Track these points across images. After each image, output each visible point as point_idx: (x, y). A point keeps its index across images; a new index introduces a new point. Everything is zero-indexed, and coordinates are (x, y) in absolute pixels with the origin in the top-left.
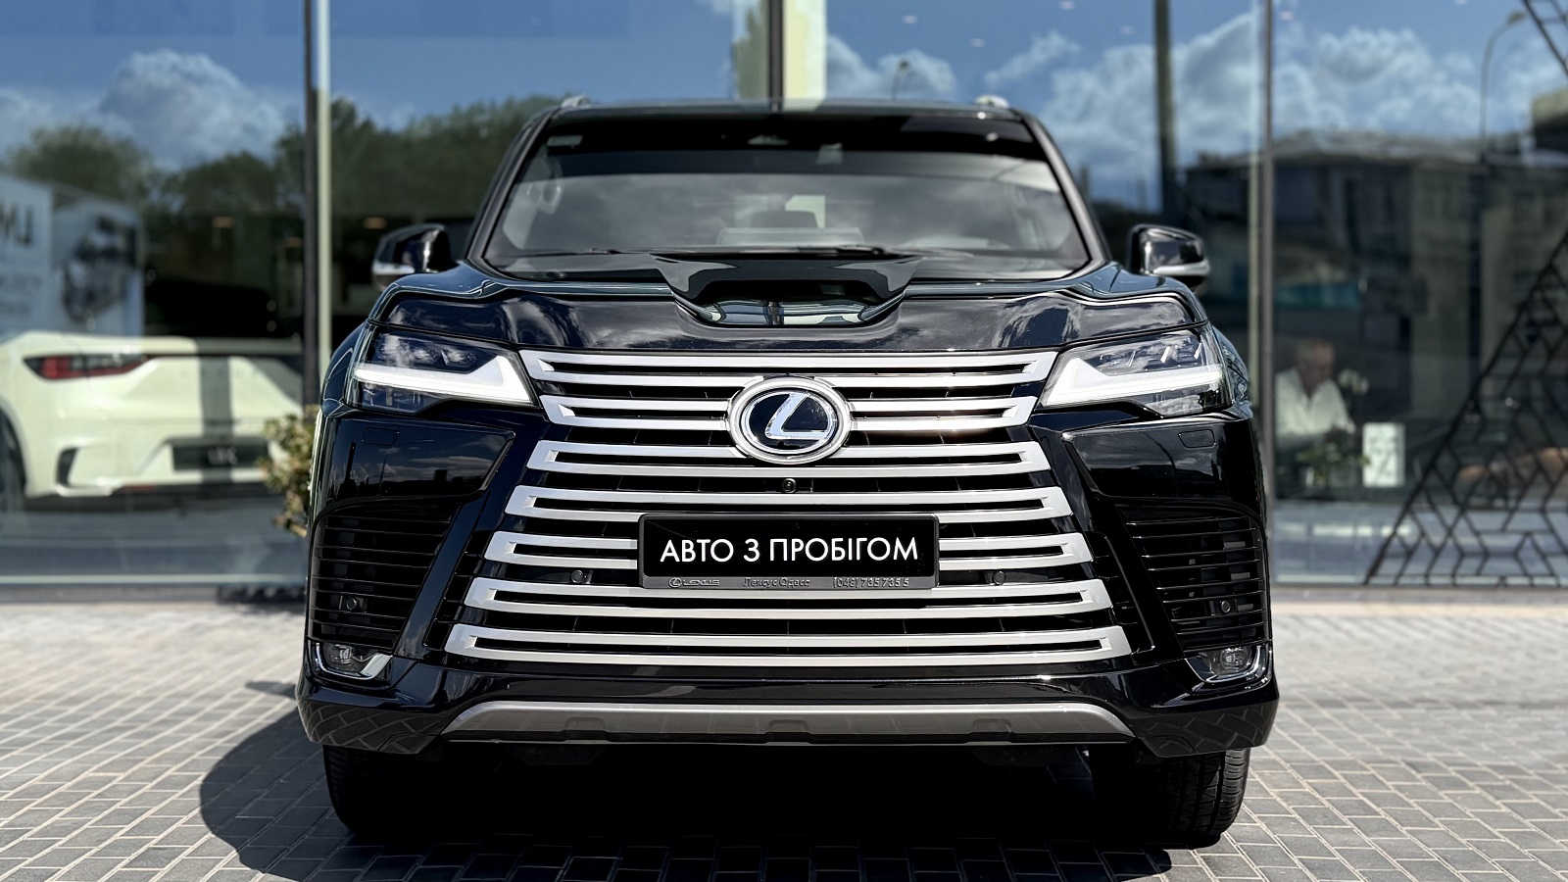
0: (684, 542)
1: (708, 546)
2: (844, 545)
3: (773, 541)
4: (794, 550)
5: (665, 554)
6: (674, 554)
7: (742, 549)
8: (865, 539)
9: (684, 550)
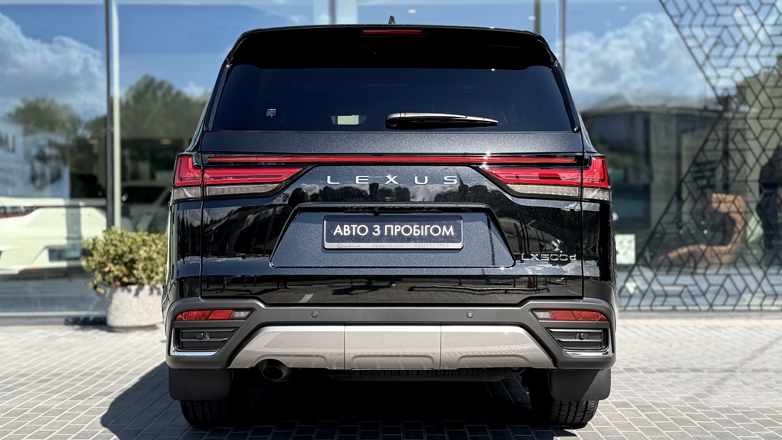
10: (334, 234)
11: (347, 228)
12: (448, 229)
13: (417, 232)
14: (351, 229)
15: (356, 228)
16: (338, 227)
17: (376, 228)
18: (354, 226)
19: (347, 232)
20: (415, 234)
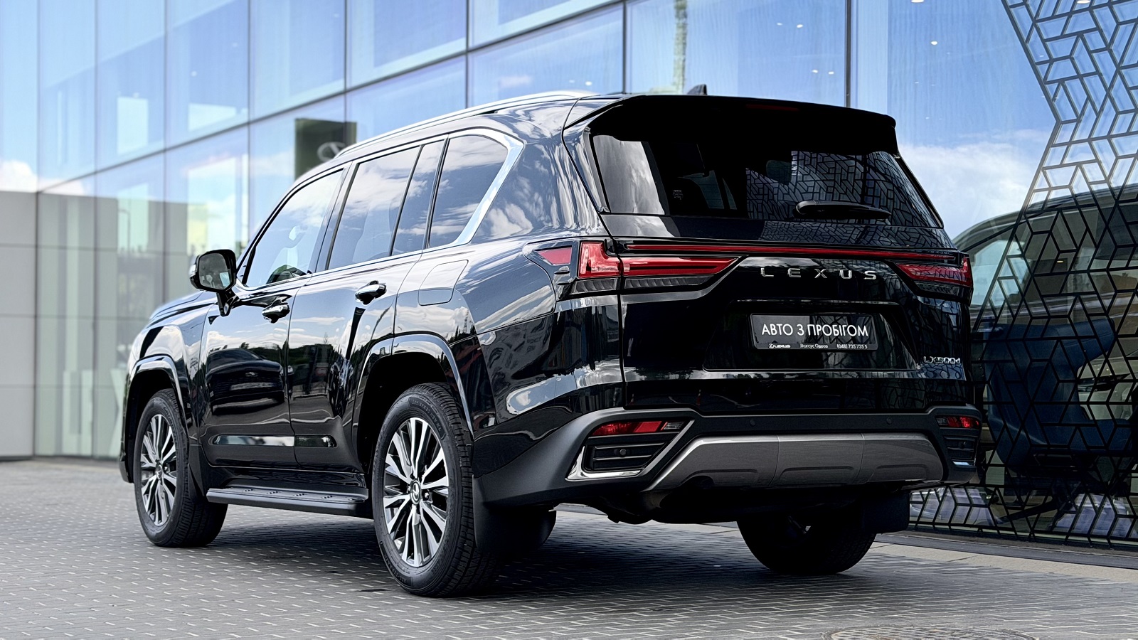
10: (763, 333)
11: (773, 327)
12: (862, 330)
13: (836, 333)
14: (777, 328)
15: (782, 327)
16: (765, 326)
17: (800, 327)
18: (779, 325)
19: (774, 332)
20: (835, 335)
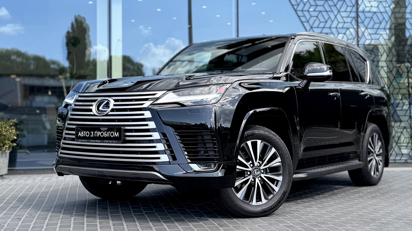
0: (82, 132)
1: (85, 133)
2: (106, 133)
3: (95, 132)
4: (99, 134)
5: (79, 135)
6: (80, 135)
7: (91, 134)
8: (110, 132)
9: (82, 134)
